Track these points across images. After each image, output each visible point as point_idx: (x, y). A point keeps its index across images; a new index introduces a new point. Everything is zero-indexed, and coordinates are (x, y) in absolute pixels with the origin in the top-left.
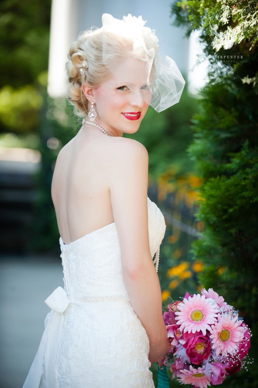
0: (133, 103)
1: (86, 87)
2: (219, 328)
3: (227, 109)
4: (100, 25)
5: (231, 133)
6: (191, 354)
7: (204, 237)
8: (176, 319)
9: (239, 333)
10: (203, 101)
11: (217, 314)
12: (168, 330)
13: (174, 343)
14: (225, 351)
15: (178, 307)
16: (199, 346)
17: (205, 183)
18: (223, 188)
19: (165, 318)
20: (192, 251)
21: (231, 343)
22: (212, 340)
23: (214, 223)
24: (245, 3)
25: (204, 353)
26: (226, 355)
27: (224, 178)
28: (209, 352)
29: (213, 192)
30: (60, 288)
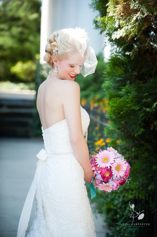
3: (119, 67)
5: (121, 77)
6: (103, 177)
7: (109, 125)
8: (96, 161)
9: (125, 166)
10: (108, 63)
11: (114, 158)
12: (92, 167)
13: (95, 172)
14: (119, 175)
15: (97, 156)
16: (107, 173)
17: (110, 101)
18: (118, 103)
19: (91, 161)
20: (104, 132)
21: (121, 171)
22: (113, 170)
23: (114, 119)
24: (126, 19)
25: (109, 176)
26: (119, 177)
27: (118, 98)
28: (111, 175)
29: (113, 105)
30: (43, 150)
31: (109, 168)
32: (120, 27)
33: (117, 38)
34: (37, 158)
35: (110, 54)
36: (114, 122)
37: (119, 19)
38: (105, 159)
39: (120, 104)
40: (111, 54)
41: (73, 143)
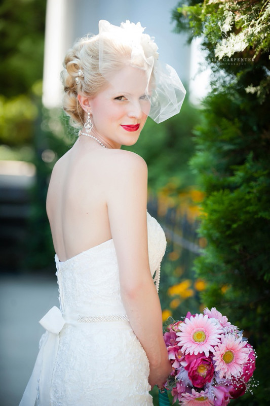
1: (82, 96)
2: (222, 349)
3: (230, 120)
4: (96, 32)
5: (235, 144)
6: (194, 376)
7: (206, 254)
8: (178, 339)
9: (245, 354)
10: (205, 111)
11: (220, 334)
12: (169, 351)
13: (175, 365)
14: (229, 373)
15: (180, 328)
16: (202, 368)
17: (208, 197)
18: (226, 202)
19: (165, 339)
20: (194, 269)
21: (236, 365)
22: (216, 361)
23: (217, 239)
25: (207, 375)
26: (230, 378)
27: (227, 191)
28: (212, 373)
29: (216, 207)
30: (55, 308)
31: (207, 355)
33: (228, 55)
34: (40, 325)
35: (210, 90)
36: (218, 247)
37: (234, 11)
38: (199, 335)
39: (231, 205)
40: (213, 92)
41: (128, 295)
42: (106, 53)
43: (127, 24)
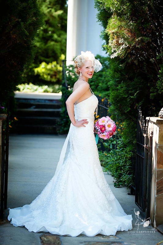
0: (90, 71)
1: (79, 68)
2: (107, 124)
4: (81, 54)
5: (119, 79)
6: (101, 130)
9: (113, 125)
11: (107, 121)
16: (103, 128)
21: (111, 128)
23: (114, 103)
24: (118, 47)
26: (109, 130)
27: (116, 91)
28: (105, 129)
31: (104, 125)
32: (115, 51)
33: (113, 58)
37: (114, 48)
38: (103, 121)
39: (117, 94)
42: (83, 58)
43: (87, 52)
